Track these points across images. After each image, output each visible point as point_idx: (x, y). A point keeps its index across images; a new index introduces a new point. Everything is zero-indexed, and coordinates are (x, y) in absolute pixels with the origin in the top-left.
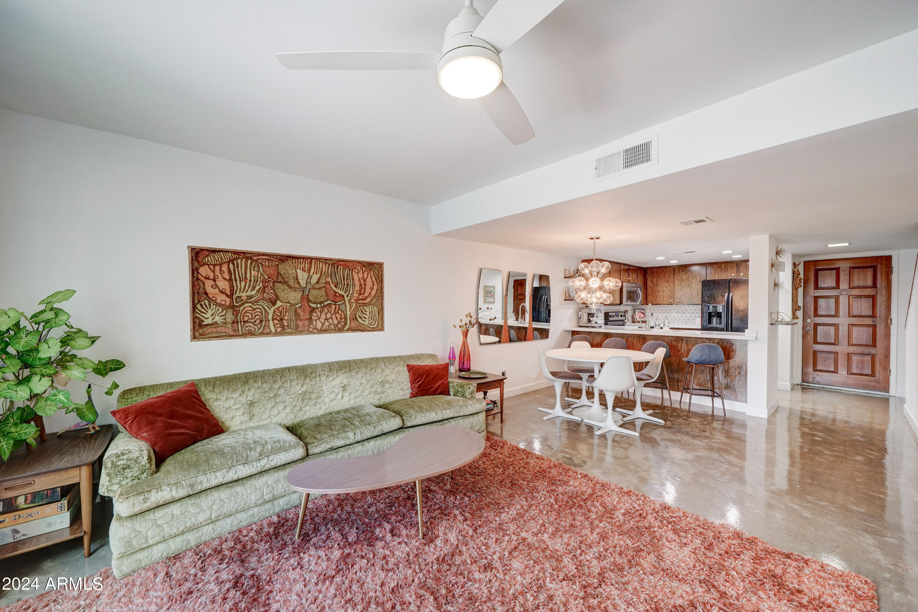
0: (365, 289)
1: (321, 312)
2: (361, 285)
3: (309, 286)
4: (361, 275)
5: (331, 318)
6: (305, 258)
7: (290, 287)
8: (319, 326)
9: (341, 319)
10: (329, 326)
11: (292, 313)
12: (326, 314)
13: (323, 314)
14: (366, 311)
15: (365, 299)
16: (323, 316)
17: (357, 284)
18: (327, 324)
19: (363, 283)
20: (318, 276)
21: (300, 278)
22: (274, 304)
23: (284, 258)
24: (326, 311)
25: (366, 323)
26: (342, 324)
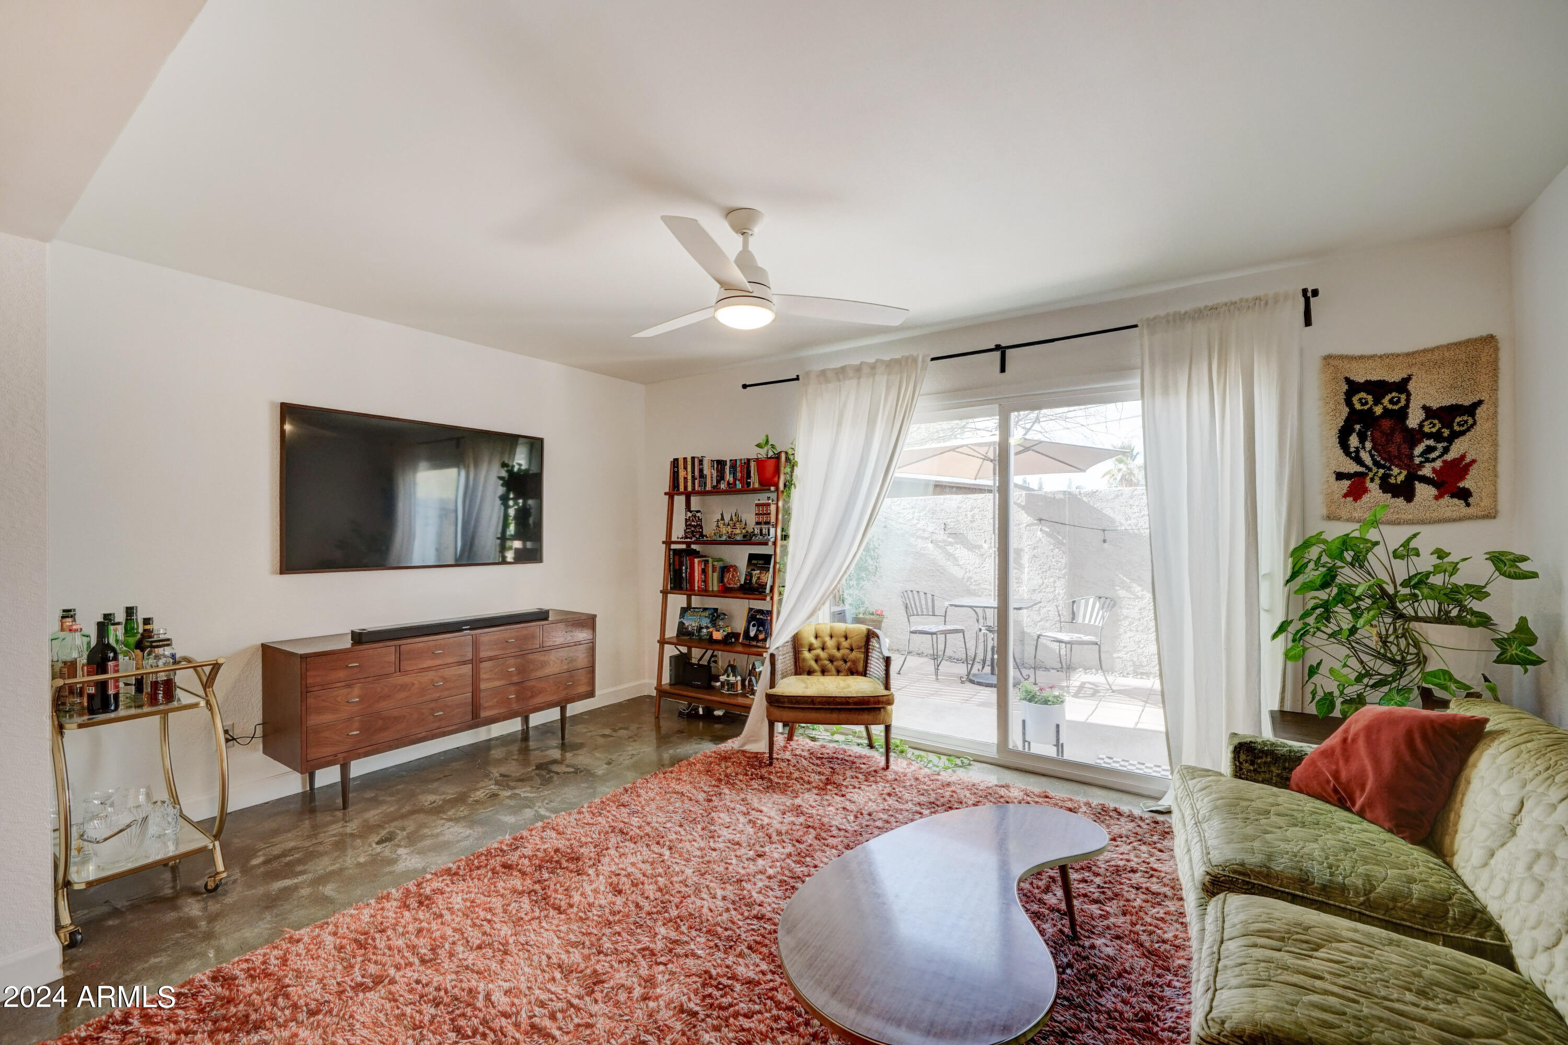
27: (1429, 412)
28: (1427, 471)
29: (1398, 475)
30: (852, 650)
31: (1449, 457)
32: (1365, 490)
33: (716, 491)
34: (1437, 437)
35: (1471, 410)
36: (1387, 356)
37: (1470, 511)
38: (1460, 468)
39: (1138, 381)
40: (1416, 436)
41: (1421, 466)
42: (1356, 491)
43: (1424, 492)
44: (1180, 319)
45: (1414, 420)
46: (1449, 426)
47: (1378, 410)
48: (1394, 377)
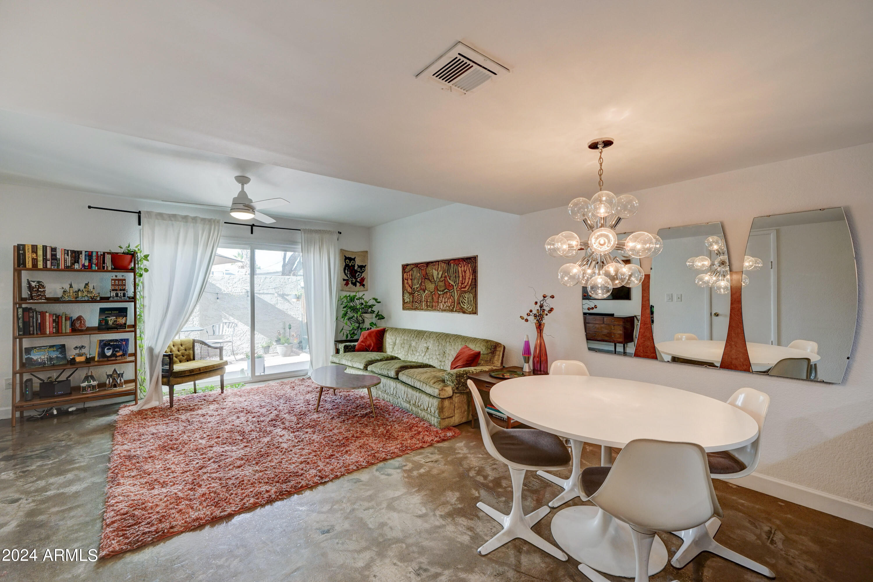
0: (465, 279)
1: (443, 298)
2: (463, 276)
3: (438, 280)
4: (463, 268)
5: (447, 302)
6: (436, 262)
7: (431, 281)
8: (442, 307)
9: (452, 303)
10: (446, 307)
11: (431, 298)
12: (445, 299)
13: (444, 298)
14: (465, 297)
15: (465, 288)
16: (444, 301)
17: (461, 275)
18: (445, 306)
19: (464, 275)
20: (442, 272)
21: (434, 275)
22: (424, 292)
23: (428, 264)
24: (445, 297)
25: (465, 307)
26: (453, 306)
27: (359, 266)
28: (358, 280)
29: (354, 281)
30: (186, 350)
31: (362, 277)
32: (349, 284)
33: (69, 269)
34: (359, 272)
35: (364, 267)
36: (352, 252)
37: (365, 289)
38: (363, 280)
39: (300, 247)
40: (356, 271)
41: (357, 279)
42: (347, 284)
43: (358, 284)
44: (311, 231)
45: (356, 268)
46: (361, 270)
47: (350, 264)
48: (353, 257)
